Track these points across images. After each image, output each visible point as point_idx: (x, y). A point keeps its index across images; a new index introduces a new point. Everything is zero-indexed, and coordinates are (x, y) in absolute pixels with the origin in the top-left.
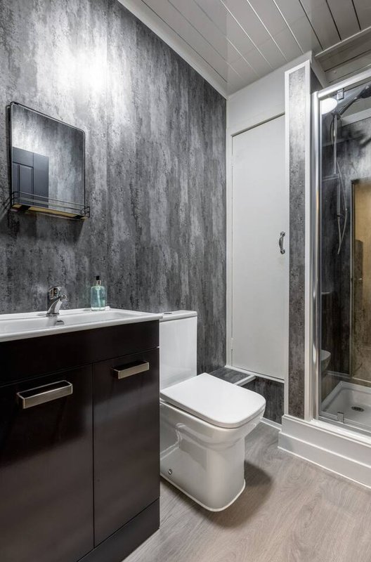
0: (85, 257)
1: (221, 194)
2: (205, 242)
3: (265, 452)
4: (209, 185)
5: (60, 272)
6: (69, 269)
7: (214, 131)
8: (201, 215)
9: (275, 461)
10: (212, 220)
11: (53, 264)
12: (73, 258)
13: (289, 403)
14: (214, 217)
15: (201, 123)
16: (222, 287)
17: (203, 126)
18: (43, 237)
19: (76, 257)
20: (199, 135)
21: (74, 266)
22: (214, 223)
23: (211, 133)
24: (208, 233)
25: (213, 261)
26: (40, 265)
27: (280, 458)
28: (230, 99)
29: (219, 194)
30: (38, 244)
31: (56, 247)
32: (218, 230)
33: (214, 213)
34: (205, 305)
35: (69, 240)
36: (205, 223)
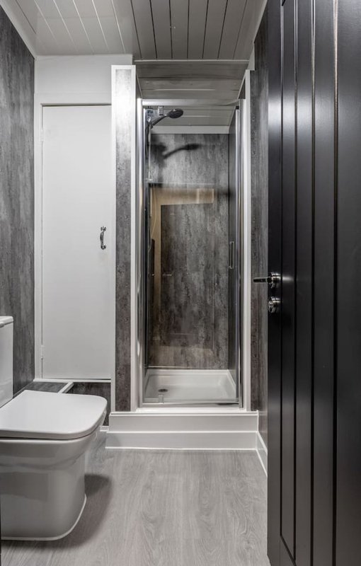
1: (29, 171)
2: (12, 229)
3: (95, 457)
4: (16, 157)
7: (21, 92)
8: (8, 194)
9: (107, 461)
10: (19, 202)
13: (116, 399)
14: (22, 198)
15: (7, 77)
16: (30, 285)
17: (10, 81)
20: (6, 91)
22: (22, 207)
23: (19, 94)
24: (16, 218)
25: (21, 253)
27: (111, 457)
28: (39, 61)
29: (27, 171)
32: (25, 214)
33: (21, 193)
34: (12, 308)
36: (11, 206)
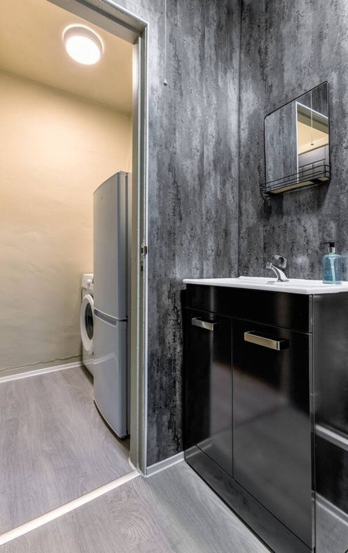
0: (332, 223)
5: (302, 242)
6: (311, 238)
11: (296, 235)
12: (316, 226)
18: (288, 213)
19: (320, 225)
21: (317, 234)
26: (285, 237)
30: (284, 220)
31: (298, 219)
35: (312, 208)
